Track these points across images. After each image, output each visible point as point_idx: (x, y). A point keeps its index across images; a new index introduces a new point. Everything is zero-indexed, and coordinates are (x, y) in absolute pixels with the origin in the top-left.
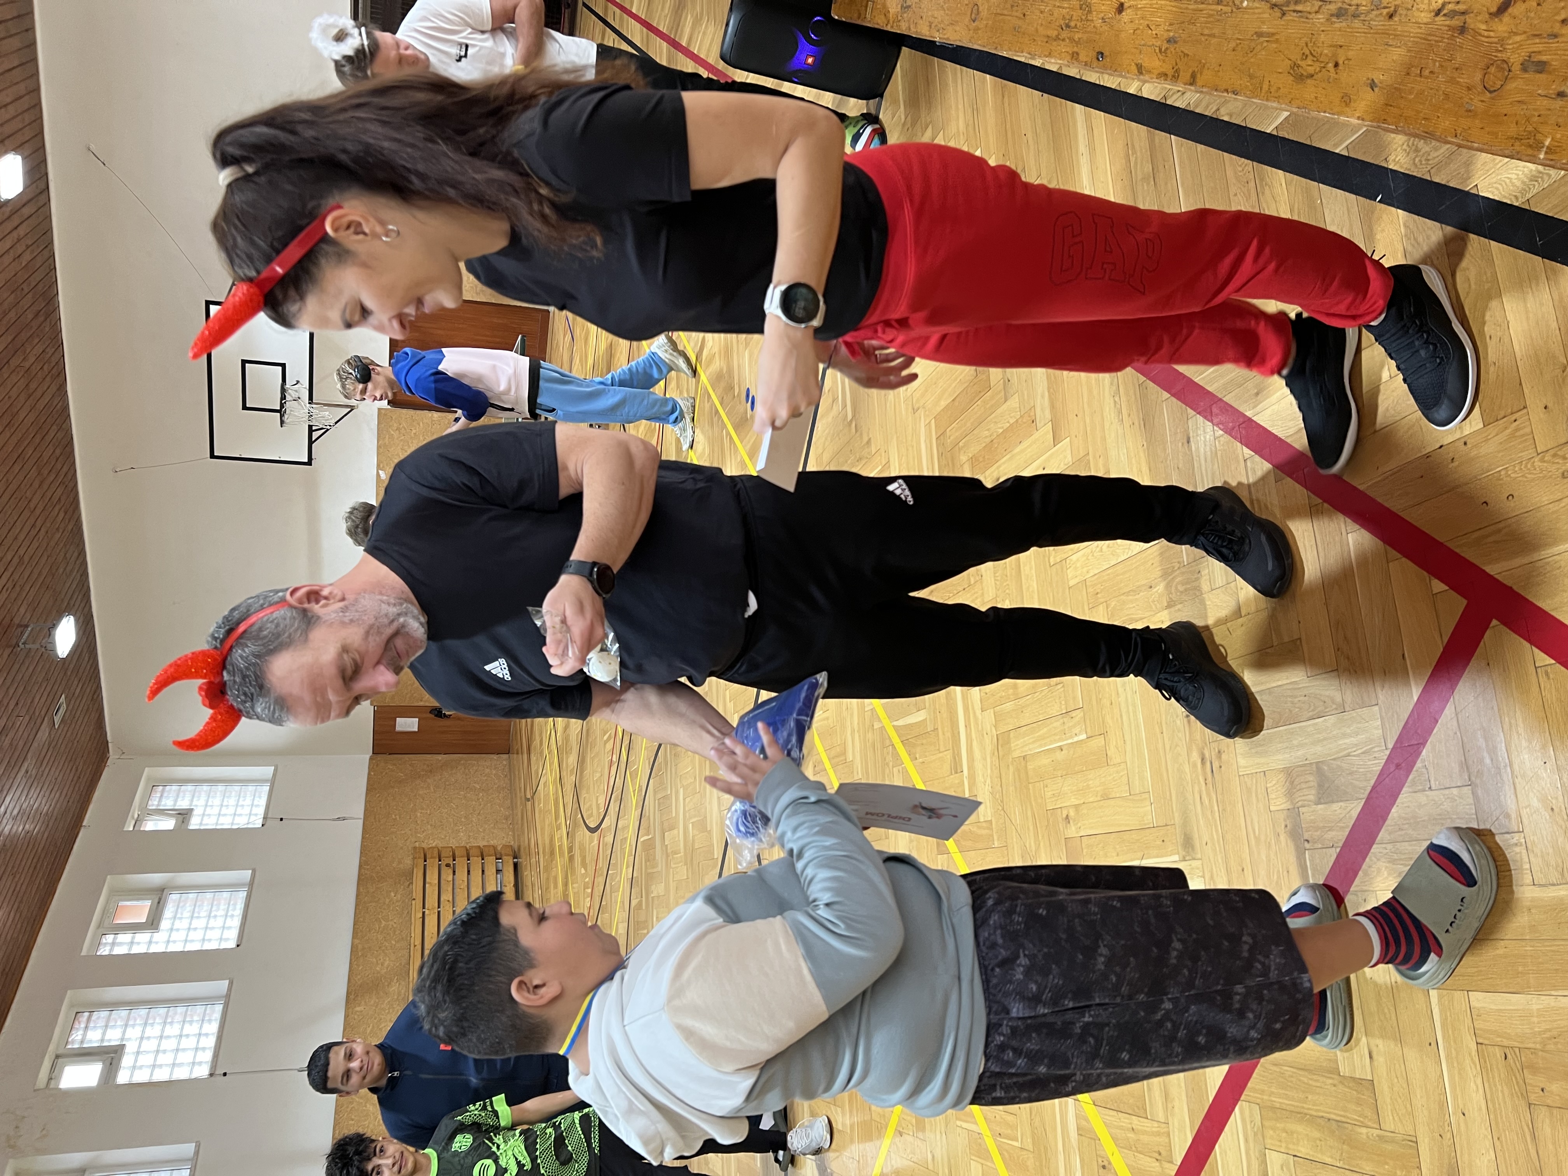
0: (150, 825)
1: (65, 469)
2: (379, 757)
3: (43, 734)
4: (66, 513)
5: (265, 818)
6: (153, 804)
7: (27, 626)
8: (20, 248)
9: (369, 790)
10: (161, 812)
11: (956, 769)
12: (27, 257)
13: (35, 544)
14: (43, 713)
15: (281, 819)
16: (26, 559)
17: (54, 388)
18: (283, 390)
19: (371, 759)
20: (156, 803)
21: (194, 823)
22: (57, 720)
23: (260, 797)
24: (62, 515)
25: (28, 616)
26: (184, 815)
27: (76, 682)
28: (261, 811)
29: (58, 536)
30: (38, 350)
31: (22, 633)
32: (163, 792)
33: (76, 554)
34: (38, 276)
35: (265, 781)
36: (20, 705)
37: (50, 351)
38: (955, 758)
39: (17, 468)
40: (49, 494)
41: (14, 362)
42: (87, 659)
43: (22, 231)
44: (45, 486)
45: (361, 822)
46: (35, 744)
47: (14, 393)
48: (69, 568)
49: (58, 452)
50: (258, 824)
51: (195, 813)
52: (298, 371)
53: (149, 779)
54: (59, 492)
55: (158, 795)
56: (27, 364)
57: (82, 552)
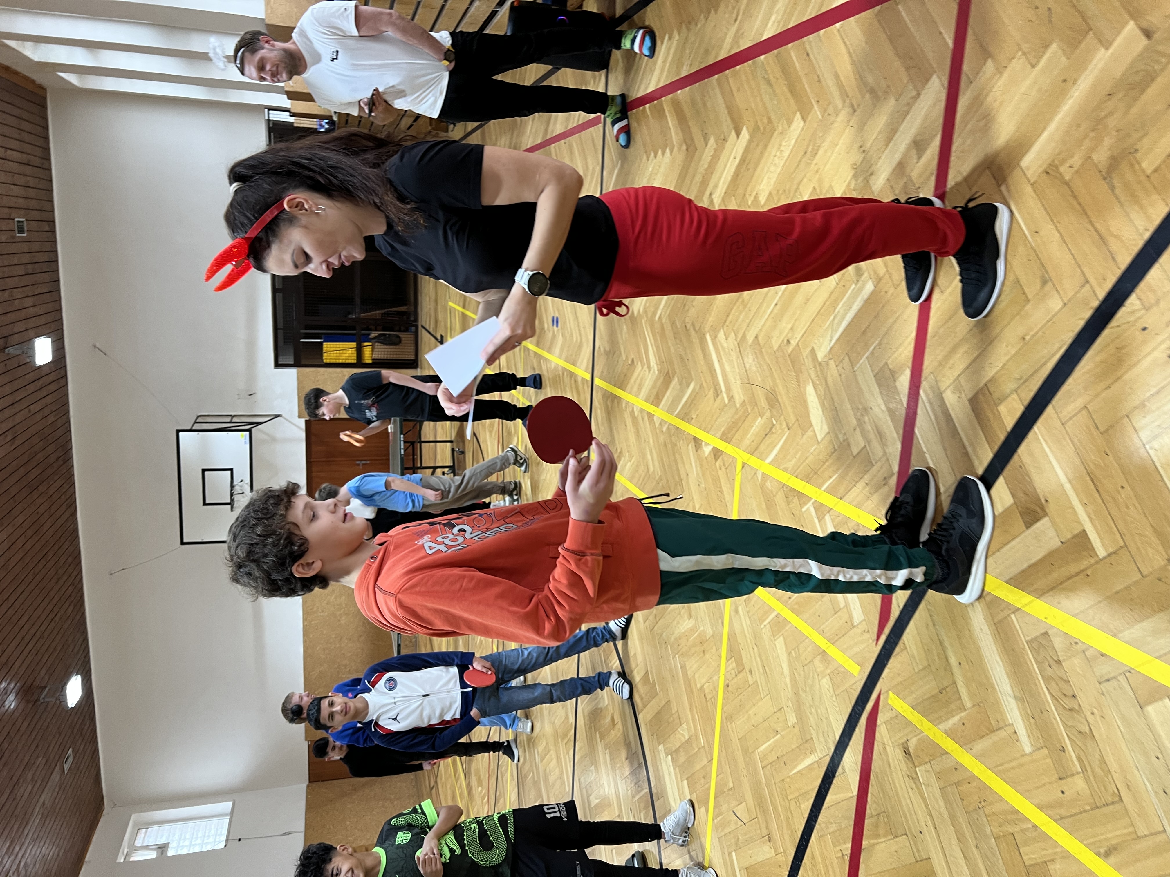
0: (137, 857)
1: (75, 573)
2: (314, 785)
3: (56, 776)
4: (75, 606)
5: (227, 840)
6: (138, 843)
7: (45, 687)
8: (47, 411)
9: (309, 808)
10: (146, 848)
11: (717, 393)
12: (51, 419)
13: (53, 625)
14: (57, 759)
15: (240, 840)
16: (46, 635)
17: (67, 514)
18: (232, 486)
19: (308, 786)
20: (141, 841)
21: (171, 853)
22: (66, 767)
23: (222, 828)
24: (71, 608)
25: (47, 678)
26: (162, 848)
27: (80, 741)
28: (224, 838)
29: (69, 622)
30: (58, 483)
31: (42, 692)
32: (146, 832)
33: (81, 640)
34: (59, 433)
35: (226, 815)
36: (40, 748)
37: (66, 486)
38: (716, 389)
39: (41, 565)
40: (64, 590)
41: (42, 488)
42: (87, 725)
43: (49, 400)
44: (61, 582)
45: (302, 835)
46: (49, 784)
47: (41, 510)
48: (76, 650)
49: (70, 559)
50: (222, 846)
51: (171, 846)
52: (242, 473)
53: (135, 824)
54: (71, 589)
55: (143, 835)
56: (51, 492)
57: (86, 640)
